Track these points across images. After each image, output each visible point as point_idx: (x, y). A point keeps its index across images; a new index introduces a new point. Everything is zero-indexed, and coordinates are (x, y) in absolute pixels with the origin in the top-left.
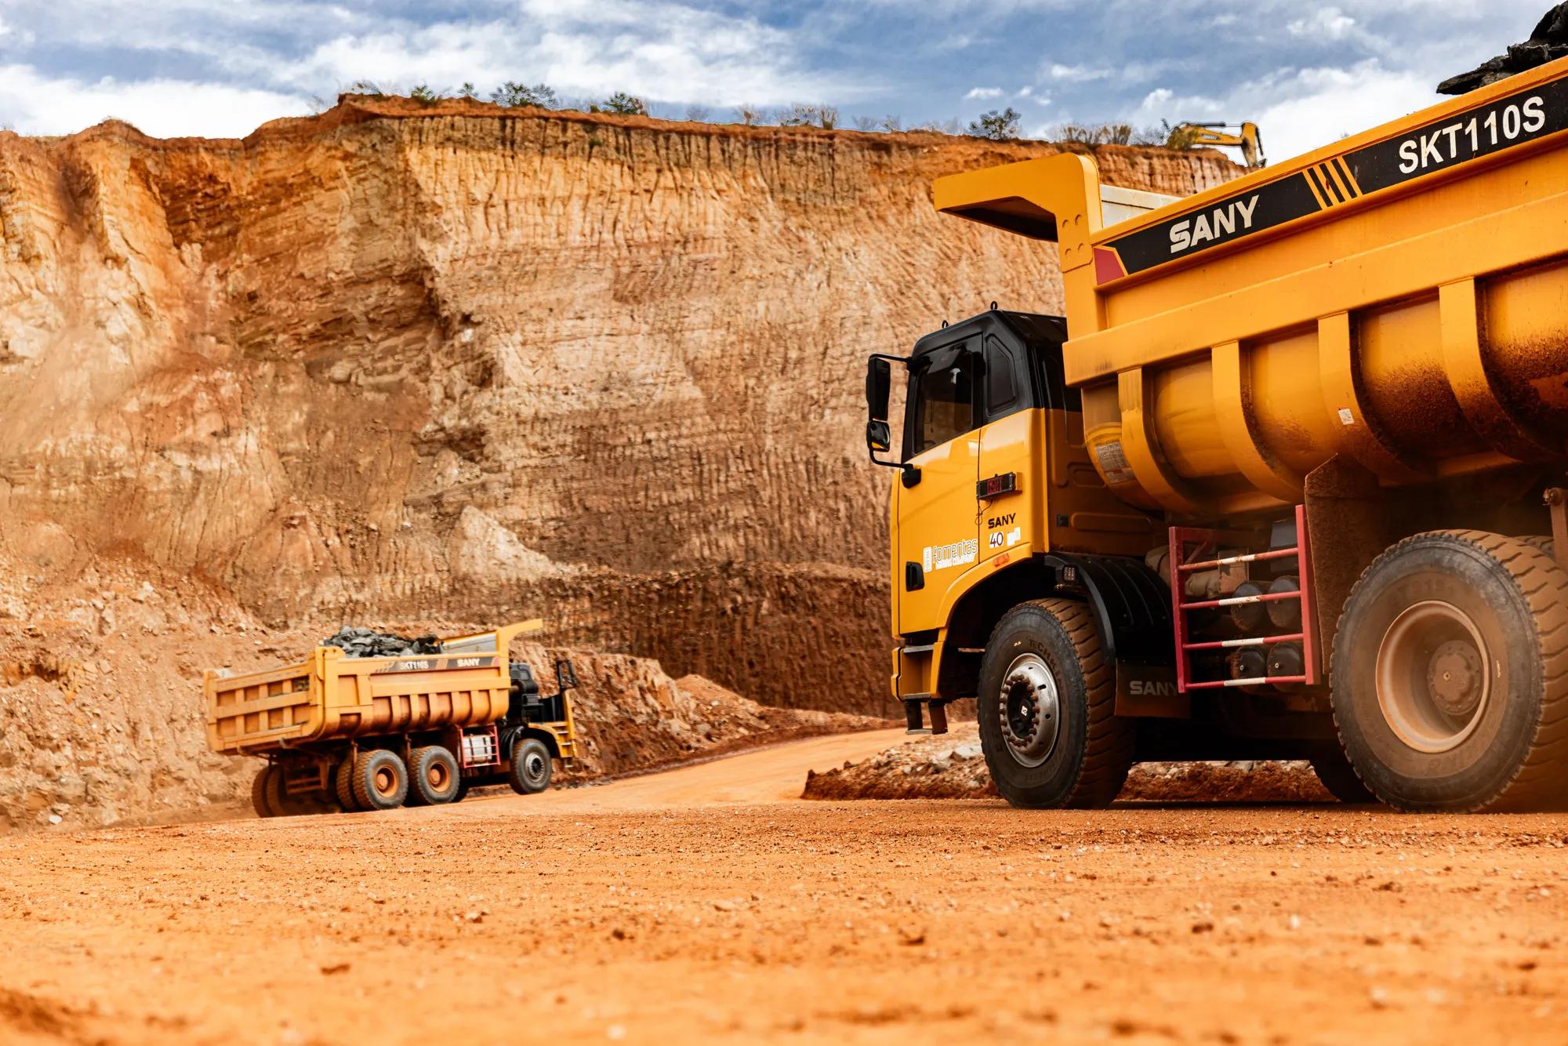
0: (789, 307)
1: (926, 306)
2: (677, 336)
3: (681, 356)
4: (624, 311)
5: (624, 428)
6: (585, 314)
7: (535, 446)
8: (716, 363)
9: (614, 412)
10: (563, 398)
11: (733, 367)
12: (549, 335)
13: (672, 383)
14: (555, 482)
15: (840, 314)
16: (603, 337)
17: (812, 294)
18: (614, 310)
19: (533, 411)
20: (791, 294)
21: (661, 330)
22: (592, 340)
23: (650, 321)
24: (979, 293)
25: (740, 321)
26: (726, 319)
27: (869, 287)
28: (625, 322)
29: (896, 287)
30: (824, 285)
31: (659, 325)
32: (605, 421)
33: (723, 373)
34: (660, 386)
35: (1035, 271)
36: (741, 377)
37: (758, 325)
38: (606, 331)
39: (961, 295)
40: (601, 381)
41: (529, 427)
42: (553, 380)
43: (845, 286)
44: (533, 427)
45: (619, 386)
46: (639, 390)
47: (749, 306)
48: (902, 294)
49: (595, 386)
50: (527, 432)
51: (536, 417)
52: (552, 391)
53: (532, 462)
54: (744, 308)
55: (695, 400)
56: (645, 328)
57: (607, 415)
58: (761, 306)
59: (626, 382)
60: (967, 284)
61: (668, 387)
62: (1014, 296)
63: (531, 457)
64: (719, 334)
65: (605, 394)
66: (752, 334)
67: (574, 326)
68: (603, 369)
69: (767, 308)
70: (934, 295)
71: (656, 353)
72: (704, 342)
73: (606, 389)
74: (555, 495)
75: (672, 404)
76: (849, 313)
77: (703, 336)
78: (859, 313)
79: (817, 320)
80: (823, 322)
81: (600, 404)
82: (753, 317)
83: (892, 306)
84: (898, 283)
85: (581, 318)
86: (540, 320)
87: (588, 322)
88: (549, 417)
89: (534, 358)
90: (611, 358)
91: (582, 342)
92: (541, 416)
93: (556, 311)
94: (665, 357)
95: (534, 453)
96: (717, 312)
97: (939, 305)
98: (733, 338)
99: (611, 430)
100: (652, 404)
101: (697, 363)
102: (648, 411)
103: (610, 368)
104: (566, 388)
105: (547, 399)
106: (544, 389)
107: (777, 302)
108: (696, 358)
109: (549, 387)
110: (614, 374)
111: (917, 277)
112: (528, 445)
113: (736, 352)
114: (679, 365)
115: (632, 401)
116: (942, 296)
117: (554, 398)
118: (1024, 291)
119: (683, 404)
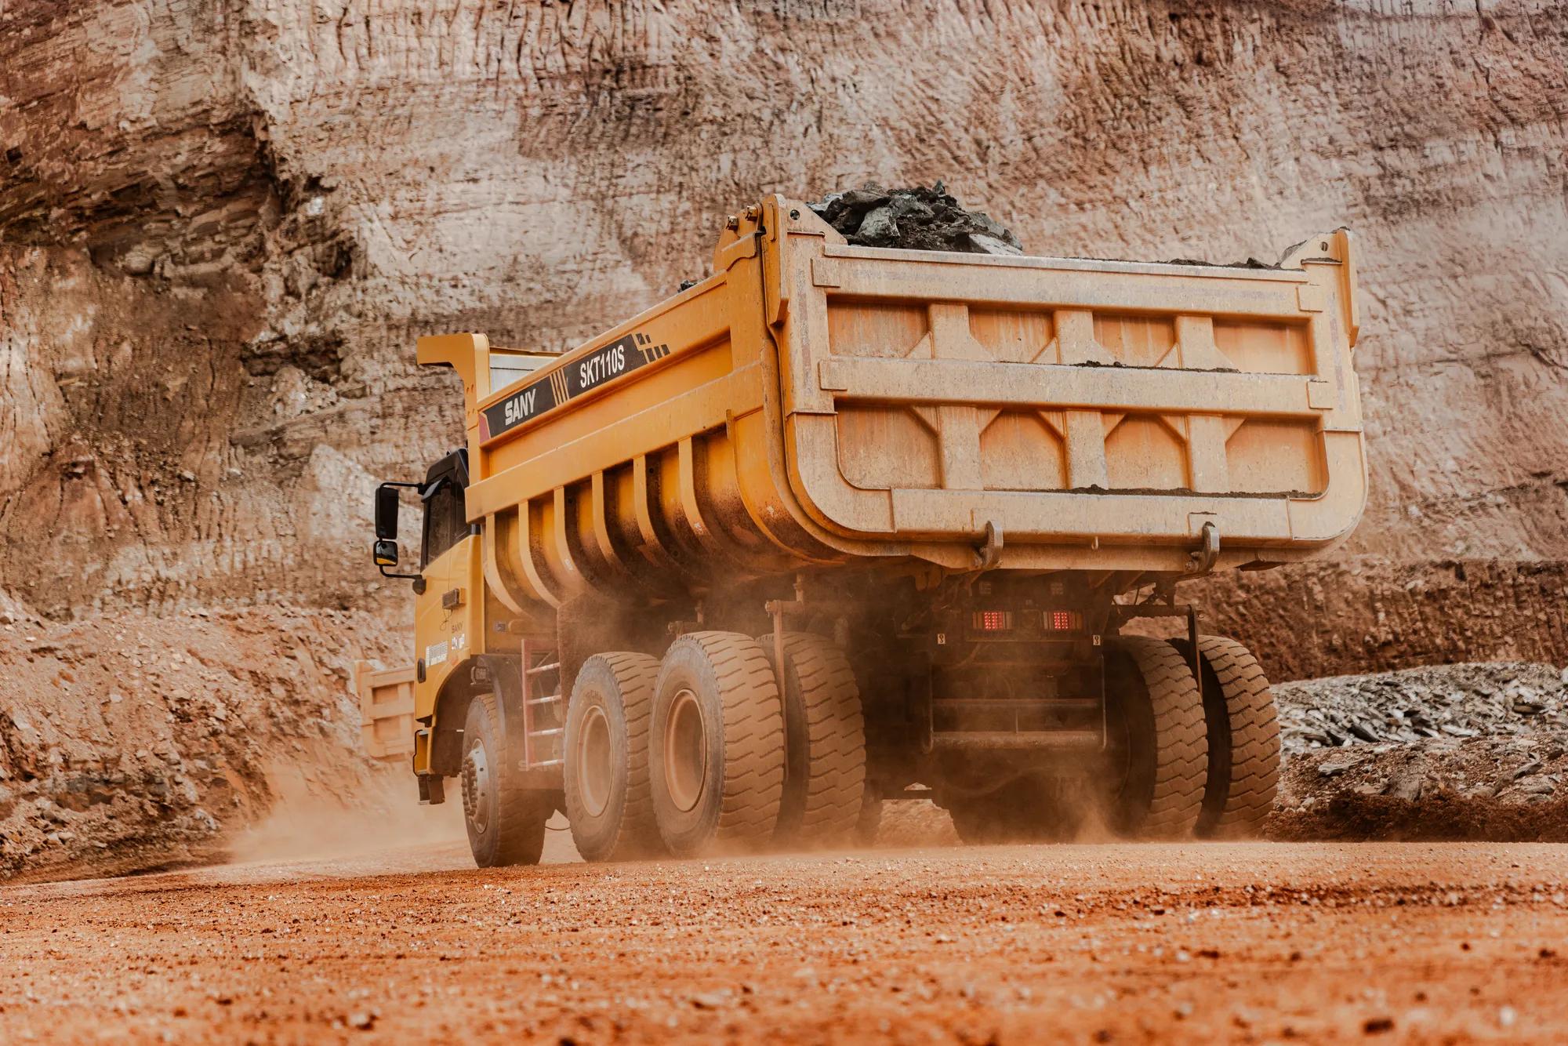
0: (764, 161)
1: (955, 158)
2: (609, 203)
3: (614, 231)
4: (534, 170)
5: (535, 334)
6: (480, 174)
7: (412, 360)
8: (664, 241)
9: (522, 311)
10: (451, 292)
11: (688, 247)
12: (430, 204)
13: (602, 270)
14: (441, 410)
15: (836, 170)
16: (506, 207)
17: (796, 143)
18: (520, 169)
19: (408, 311)
20: (767, 143)
21: (585, 196)
22: (490, 211)
23: (571, 183)
24: (1030, 139)
25: (696, 180)
26: (677, 179)
27: (876, 132)
28: (536, 185)
29: (913, 132)
30: (813, 130)
31: (583, 188)
32: (510, 325)
33: (674, 255)
34: (586, 274)
35: (1107, 107)
36: (699, 260)
37: (721, 186)
38: (510, 198)
39: (1005, 141)
40: (503, 269)
41: (403, 332)
42: (437, 267)
43: (840, 131)
44: (408, 335)
45: (528, 274)
46: (556, 280)
47: (708, 161)
48: (922, 141)
49: (494, 275)
50: (401, 341)
51: (413, 320)
52: (435, 282)
53: (409, 383)
54: (703, 163)
55: (635, 293)
56: (565, 193)
57: (512, 316)
58: (725, 160)
59: (539, 269)
60: (1012, 127)
61: (597, 274)
62: (1080, 142)
63: (407, 375)
64: (667, 200)
65: (509, 286)
66: (713, 200)
67: (463, 192)
68: (505, 251)
69: (734, 163)
70: (966, 141)
71: (580, 229)
72: (646, 213)
73: (510, 279)
74: (441, 428)
75: (603, 299)
76: (847, 169)
77: (645, 204)
78: (864, 168)
79: (804, 179)
80: (812, 182)
81: (503, 300)
82: (713, 176)
83: (907, 158)
84: (917, 126)
85: (475, 181)
86: (417, 184)
87: (484, 183)
88: (432, 319)
89: (409, 237)
90: (516, 236)
91: (477, 213)
92: (420, 318)
93: (439, 170)
94: (593, 233)
95: (411, 369)
96: (663, 168)
97: (974, 157)
98: (686, 205)
99: (518, 337)
100: (575, 300)
101: (636, 241)
102: (569, 309)
103: (515, 249)
104: (455, 278)
105: (429, 295)
106: (424, 281)
107: (747, 154)
108: (636, 234)
109: (431, 277)
110: (522, 258)
111: (943, 117)
112: (402, 359)
113: (690, 225)
114: (613, 244)
115: (548, 296)
116: (978, 143)
117: (438, 292)
118: (1092, 135)
119: (619, 298)
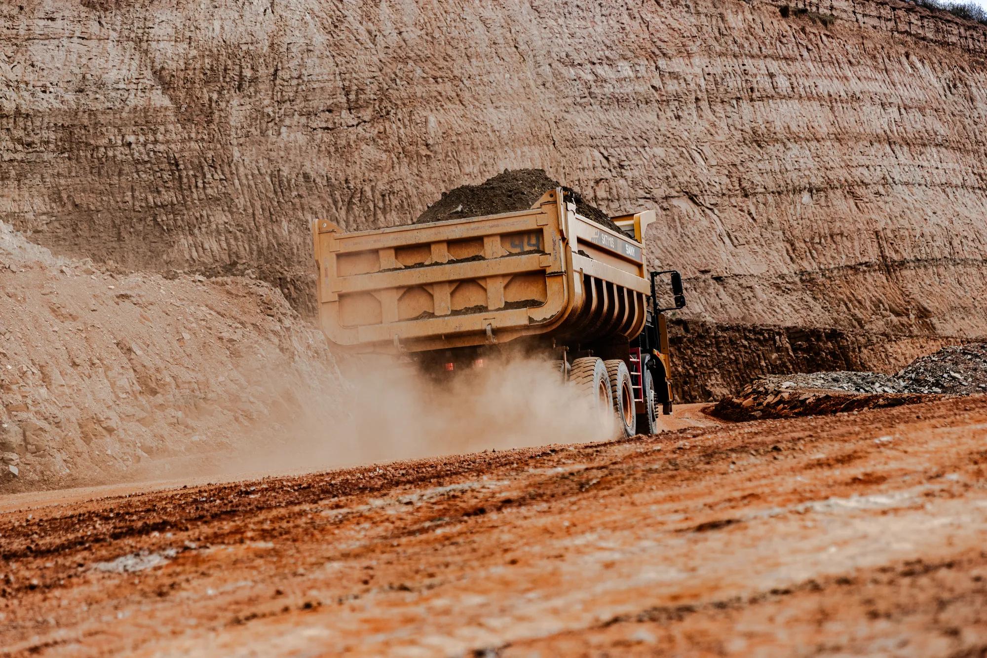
0: (241, 29)
1: (357, 40)
2: (144, 45)
3: (149, 65)
4: (92, 16)
5: (104, 129)
6: (55, 15)
7: (20, 141)
8: (182, 75)
9: (92, 113)
10: (42, 95)
11: (197, 81)
12: (22, 32)
13: (143, 90)
14: (42, 177)
15: (287, 40)
16: (75, 40)
17: (260, 19)
18: (83, 15)
19: (14, 106)
20: (241, 16)
21: (128, 39)
22: (65, 41)
23: (118, 28)
24: (400, 33)
25: (199, 36)
26: (188, 34)
27: (308, 17)
28: (94, 27)
29: (330, 20)
30: (269, 11)
31: (126, 33)
32: (86, 122)
33: (189, 85)
34: (133, 92)
35: (441, 18)
36: (205, 90)
37: (215, 42)
38: (78, 34)
39: (386, 33)
40: (76, 81)
41: (12, 121)
42: (31, 77)
43: (287, 14)
44: (15, 122)
45: (94, 88)
46: (113, 94)
47: (206, 24)
48: (336, 27)
49: (71, 87)
50: (10, 126)
51: (18, 112)
52: (30, 87)
53: (19, 157)
54: (203, 25)
55: (166, 108)
56: (114, 35)
57: (86, 115)
58: (217, 24)
59: (101, 85)
60: (389, 24)
61: (139, 93)
62: (429, 38)
63: (16, 151)
64: (182, 47)
65: (80, 95)
66: (211, 51)
67: (46, 26)
68: (76, 71)
69: (222, 28)
70: (362, 30)
71: (126, 60)
72: (169, 55)
73: (81, 91)
74: (44, 190)
75: (146, 110)
76: (294, 39)
77: (168, 47)
78: (302, 40)
79: (267, 43)
80: (272, 46)
81: (78, 104)
82: (210, 34)
83: (329, 37)
84: (331, 17)
85: (53, 19)
86: (12, 17)
87: (59, 23)
88: (31, 113)
89: (10, 54)
90: (84, 61)
91: (56, 42)
92: (23, 111)
93: (27, 9)
94: (135, 64)
95: (20, 147)
96: (180, 26)
97: (368, 41)
98: (194, 52)
99: (92, 131)
100: (127, 109)
101: (164, 73)
102: (124, 115)
103: (83, 70)
104: (44, 86)
105: (27, 95)
106: (22, 85)
107: (230, 22)
108: (163, 68)
109: (27, 84)
110: (88, 76)
111: (346, 13)
112: (12, 139)
113: (198, 66)
114: (148, 73)
115: (110, 105)
116: (370, 32)
117: (33, 94)
118: (436, 35)
119: (156, 111)
